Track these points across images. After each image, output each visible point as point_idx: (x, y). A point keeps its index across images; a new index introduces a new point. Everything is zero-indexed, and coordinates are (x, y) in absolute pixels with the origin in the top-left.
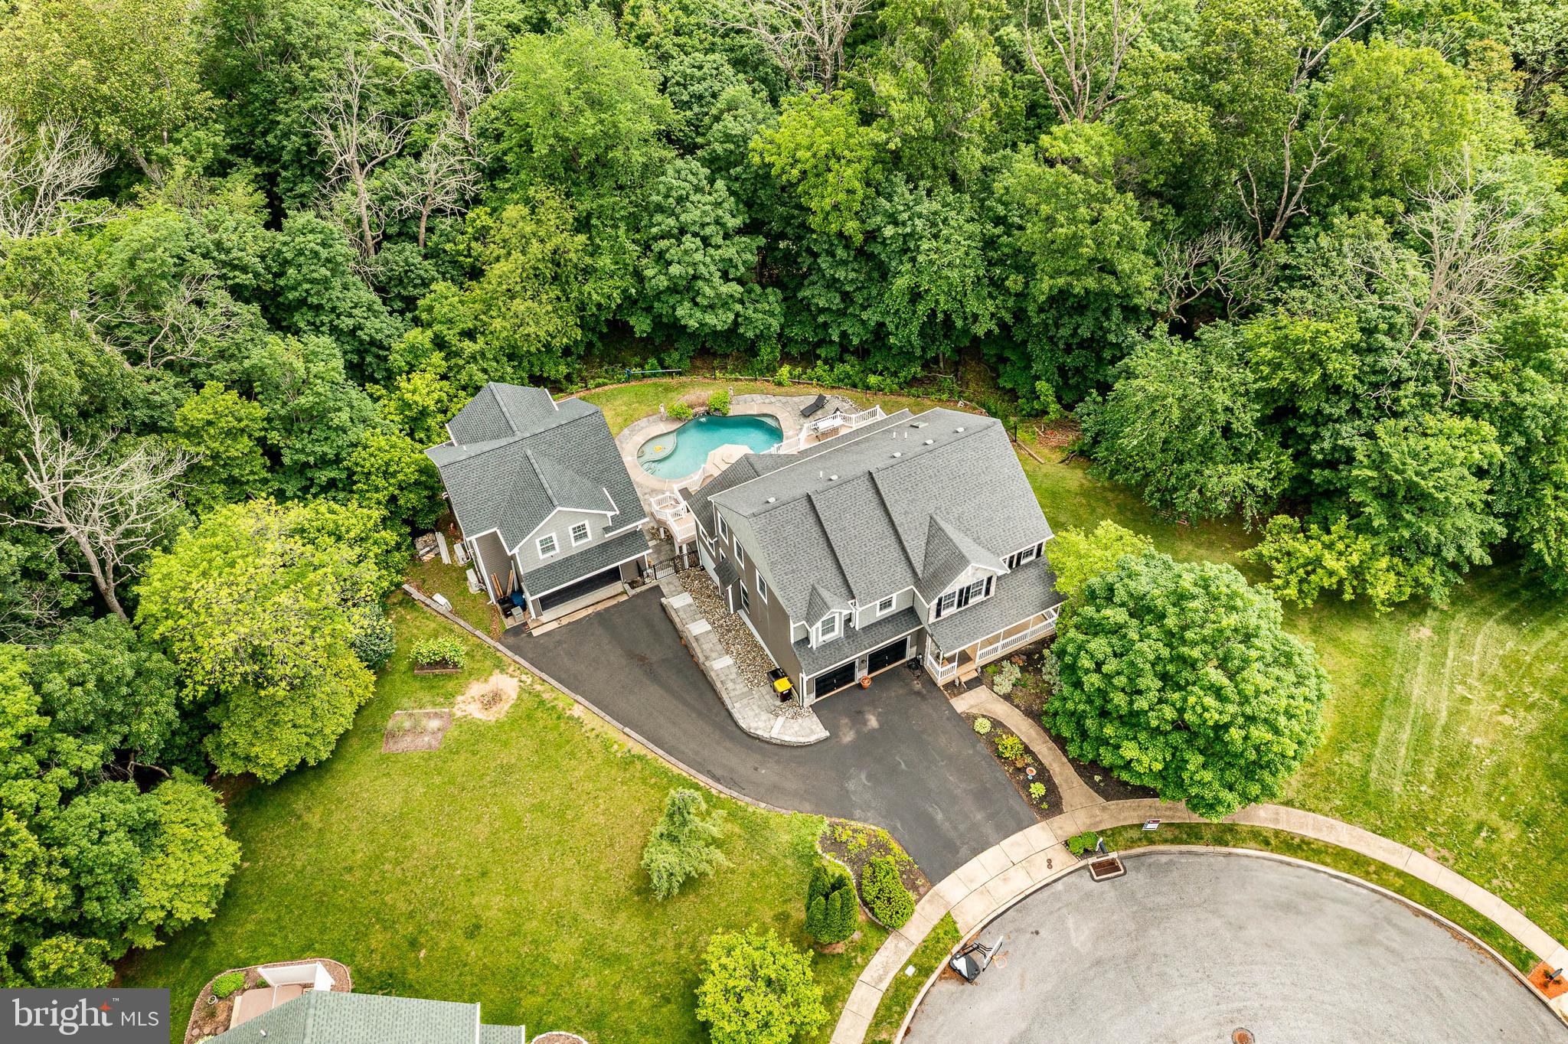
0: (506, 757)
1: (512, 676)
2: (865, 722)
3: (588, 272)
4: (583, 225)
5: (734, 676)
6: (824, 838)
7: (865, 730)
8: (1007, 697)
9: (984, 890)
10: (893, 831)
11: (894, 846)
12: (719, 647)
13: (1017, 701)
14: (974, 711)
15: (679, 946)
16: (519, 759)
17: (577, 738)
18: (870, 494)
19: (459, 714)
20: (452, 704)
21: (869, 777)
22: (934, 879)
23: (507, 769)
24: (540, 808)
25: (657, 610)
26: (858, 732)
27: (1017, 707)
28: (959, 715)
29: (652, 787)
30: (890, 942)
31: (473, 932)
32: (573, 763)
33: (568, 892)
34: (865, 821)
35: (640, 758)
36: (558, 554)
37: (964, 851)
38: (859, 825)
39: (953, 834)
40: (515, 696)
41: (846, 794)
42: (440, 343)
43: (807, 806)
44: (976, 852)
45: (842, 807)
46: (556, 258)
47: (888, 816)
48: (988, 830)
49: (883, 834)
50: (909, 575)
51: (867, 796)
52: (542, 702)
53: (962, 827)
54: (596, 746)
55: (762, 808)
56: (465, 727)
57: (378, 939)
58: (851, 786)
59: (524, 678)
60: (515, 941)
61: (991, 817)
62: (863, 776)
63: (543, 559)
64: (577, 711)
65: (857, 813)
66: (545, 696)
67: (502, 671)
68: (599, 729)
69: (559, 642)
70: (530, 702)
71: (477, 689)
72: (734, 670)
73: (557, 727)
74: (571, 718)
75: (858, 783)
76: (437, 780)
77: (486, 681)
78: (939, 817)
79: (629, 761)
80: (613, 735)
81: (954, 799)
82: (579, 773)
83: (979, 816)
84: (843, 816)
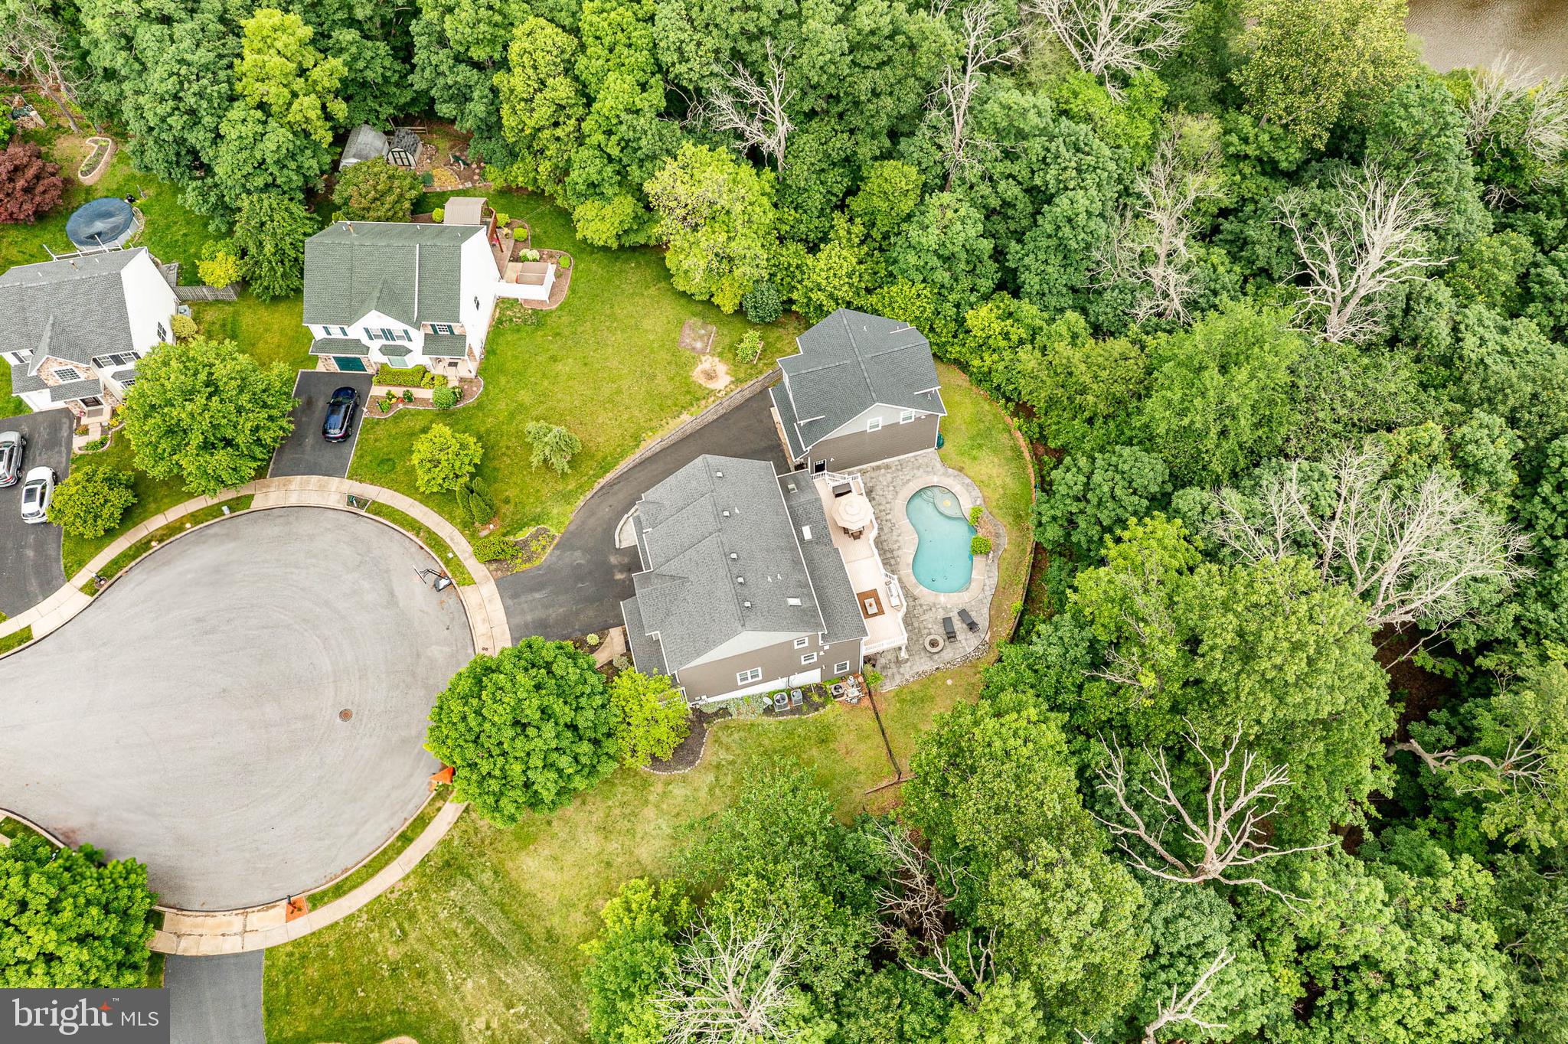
0: (661, 378)
1: (727, 387)
2: (621, 571)
6: (546, 531)
7: (616, 571)
8: (611, 662)
9: (482, 606)
10: (538, 568)
11: (528, 566)
15: (508, 448)
16: (658, 385)
17: (663, 415)
19: (704, 358)
20: (712, 355)
21: (580, 565)
22: (498, 583)
23: (652, 377)
24: (619, 392)
26: (615, 566)
29: (614, 449)
30: (470, 549)
31: (554, 359)
32: (645, 411)
33: (559, 401)
34: (550, 555)
35: (637, 446)
37: (510, 602)
38: (549, 550)
39: (523, 599)
40: (709, 387)
41: (572, 548)
43: (573, 528)
44: (506, 608)
45: (564, 545)
47: (549, 568)
48: (518, 620)
49: (537, 563)
51: (567, 560)
52: (698, 399)
53: (525, 606)
54: (654, 424)
55: (580, 503)
56: (692, 360)
57: (565, 319)
58: (578, 553)
59: (725, 394)
60: (539, 375)
61: (526, 625)
62: (582, 561)
64: (685, 417)
65: (558, 552)
66: (703, 402)
67: (732, 382)
68: (667, 429)
70: (700, 393)
71: (721, 368)
73: (676, 405)
74: (681, 413)
75: (578, 557)
76: (656, 345)
77: (727, 373)
78: (537, 595)
79: (637, 440)
80: (660, 434)
81: (546, 607)
82: (636, 413)
83: (529, 618)
84: (558, 544)
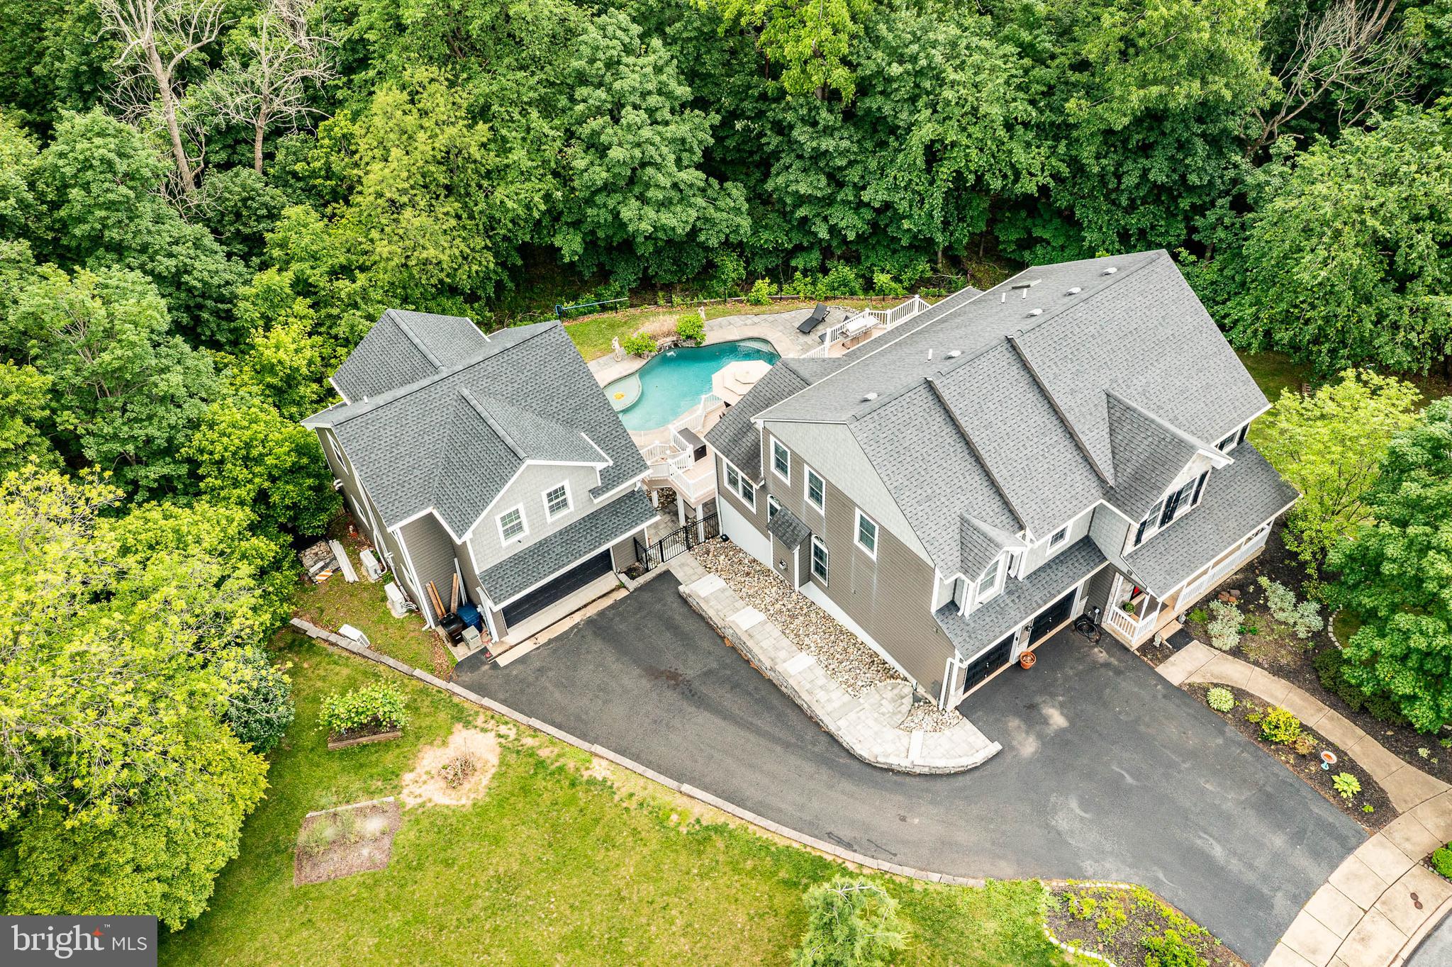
0: (500, 863)
1: (484, 730)
2: (1045, 721)
3: (496, 174)
4: (480, 113)
5: (822, 681)
6: (1054, 917)
7: (1050, 731)
8: (1237, 652)
9: (1338, 962)
10: (1156, 887)
11: (1169, 912)
12: (785, 642)
13: (1252, 656)
14: (1196, 679)
16: (525, 861)
17: (610, 813)
18: (1015, 371)
19: (411, 802)
20: (397, 789)
21: (1084, 805)
24: (576, 941)
25: (676, 605)
26: (1040, 736)
27: (1256, 663)
28: (1178, 689)
29: (751, 874)
32: (615, 854)
34: (1106, 877)
35: (719, 829)
36: (528, 537)
37: (1280, 901)
38: (1100, 886)
39: (1250, 877)
40: (495, 760)
41: (1057, 839)
42: (303, 287)
43: (1007, 866)
44: (1298, 900)
45: (1061, 861)
46: (449, 158)
48: (1301, 859)
49: (1144, 895)
50: (1093, 484)
51: (1093, 836)
52: (540, 764)
53: (1261, 862)
54: (642, 821)
56: (425, 823)
58: (1062, 822)
59: (503, 729)
61: (1298, 837)
62: (1074, 804)
63: (508, 547)
64: (599, 770)
65: (1088, 866)
66: (544, 753)
67: (467, 724)
68: (641, 794)
69: (541, 671)
70: (521, 768)
71: (431, 758)
72: (820, 671)
73: (573, 800)
74: (591, 782)
75: (1070, 817)
76: (395, 919)
77: (444, 743)
78: (1218, 851)
79: (702, 837)
80: (666, 799)
81: (1227, 819)
82: (628, 870)
83: (1278, 841)
84: (1065, 875)
